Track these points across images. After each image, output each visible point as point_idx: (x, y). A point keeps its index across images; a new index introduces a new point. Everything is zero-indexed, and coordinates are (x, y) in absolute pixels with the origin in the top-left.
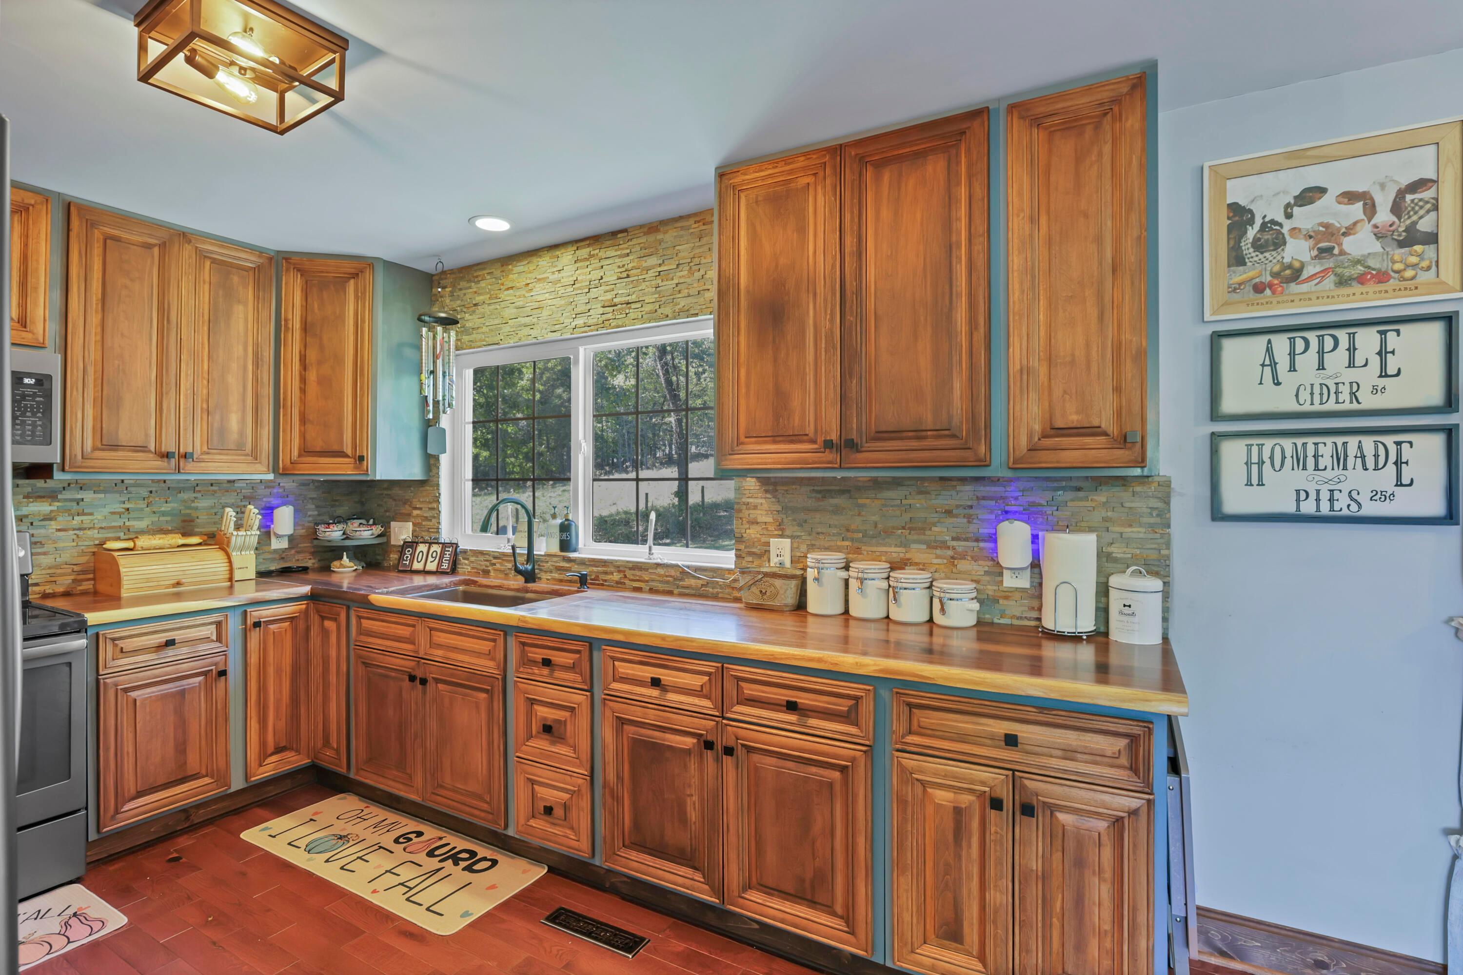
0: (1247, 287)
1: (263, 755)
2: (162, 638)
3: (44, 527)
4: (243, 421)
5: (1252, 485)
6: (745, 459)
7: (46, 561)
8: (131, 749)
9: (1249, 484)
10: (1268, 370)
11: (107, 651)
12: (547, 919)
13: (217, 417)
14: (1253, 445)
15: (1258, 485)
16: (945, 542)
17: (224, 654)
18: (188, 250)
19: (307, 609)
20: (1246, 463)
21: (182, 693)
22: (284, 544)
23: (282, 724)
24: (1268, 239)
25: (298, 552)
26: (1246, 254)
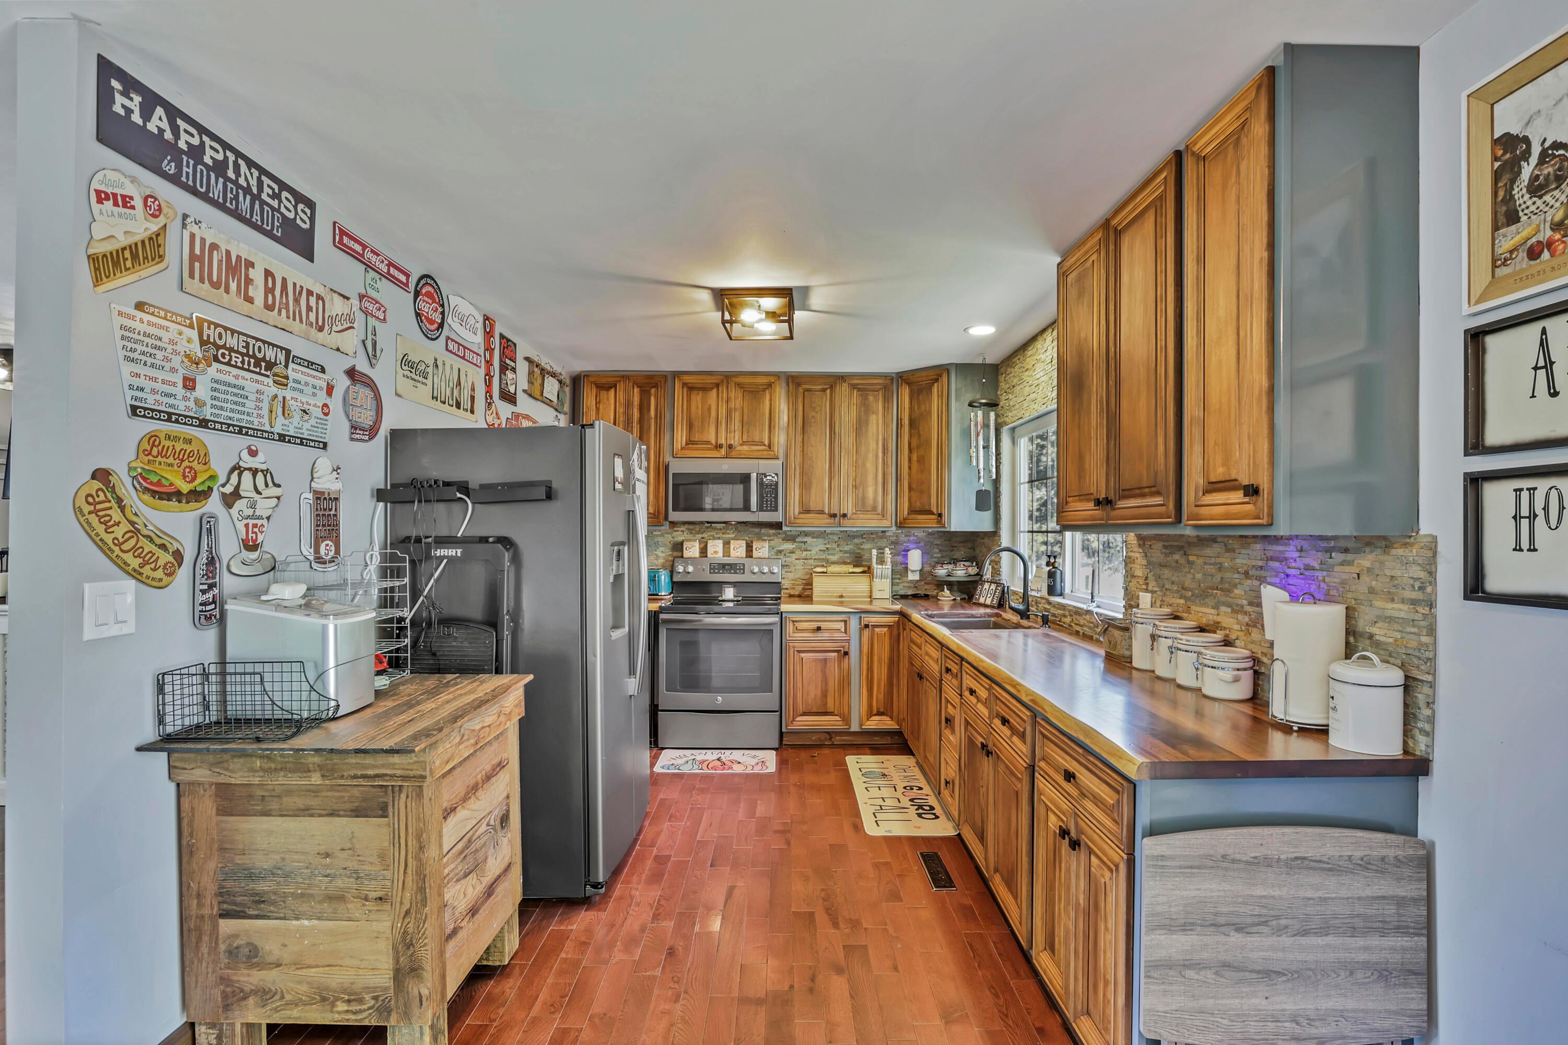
0: (1521, 254)
1: (870, 714)
2: (815, 625)
3: (790, 557)
4: (876, 491)
5: (1521, 550)
6: (1075, 515)
7: (791, 576)
8: (801, 686)
9: (1518, 549)
10: (1542, 373)
11: (790, 628)
12: (921, 853)
13: (861, 490)
14: (1522, 489)
15: (1529, 550)
16: (1242, 606)
17: (848, 641)
18: (845, 386)
19: (899, 620)
20: (1515, 517)
21: (825, 660)
22: (917, 577)
23: (881, 696)
24: (1549, 174)
25: (926, 584)
26: (1520, 205)
